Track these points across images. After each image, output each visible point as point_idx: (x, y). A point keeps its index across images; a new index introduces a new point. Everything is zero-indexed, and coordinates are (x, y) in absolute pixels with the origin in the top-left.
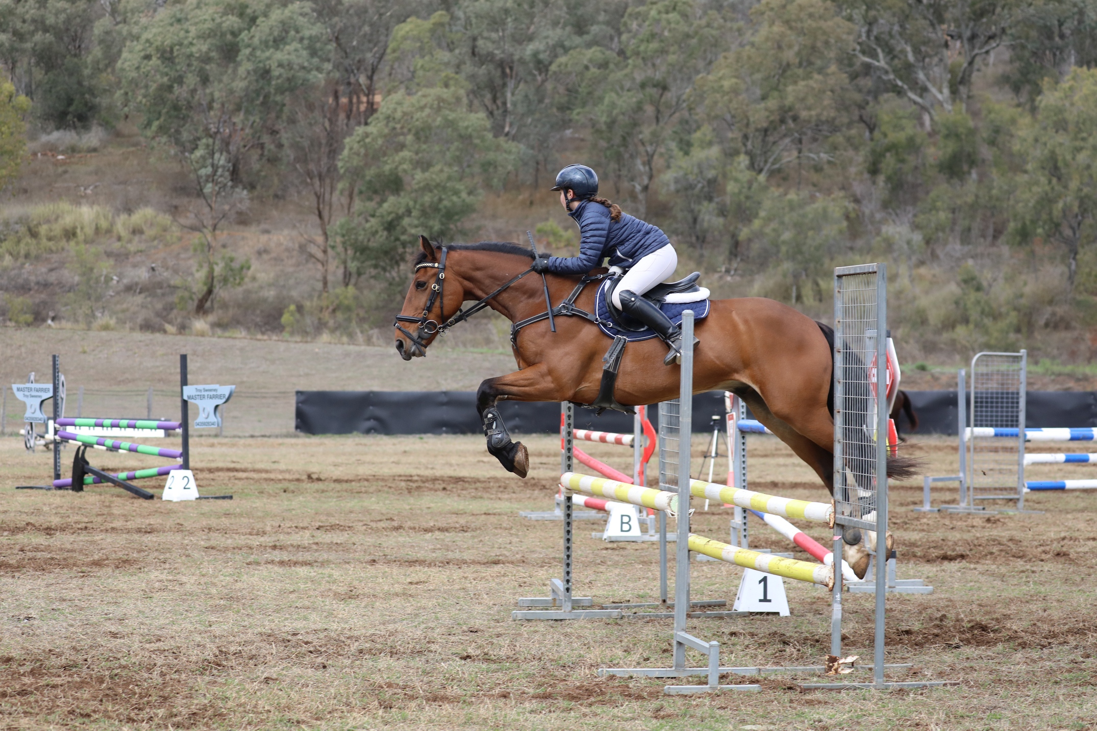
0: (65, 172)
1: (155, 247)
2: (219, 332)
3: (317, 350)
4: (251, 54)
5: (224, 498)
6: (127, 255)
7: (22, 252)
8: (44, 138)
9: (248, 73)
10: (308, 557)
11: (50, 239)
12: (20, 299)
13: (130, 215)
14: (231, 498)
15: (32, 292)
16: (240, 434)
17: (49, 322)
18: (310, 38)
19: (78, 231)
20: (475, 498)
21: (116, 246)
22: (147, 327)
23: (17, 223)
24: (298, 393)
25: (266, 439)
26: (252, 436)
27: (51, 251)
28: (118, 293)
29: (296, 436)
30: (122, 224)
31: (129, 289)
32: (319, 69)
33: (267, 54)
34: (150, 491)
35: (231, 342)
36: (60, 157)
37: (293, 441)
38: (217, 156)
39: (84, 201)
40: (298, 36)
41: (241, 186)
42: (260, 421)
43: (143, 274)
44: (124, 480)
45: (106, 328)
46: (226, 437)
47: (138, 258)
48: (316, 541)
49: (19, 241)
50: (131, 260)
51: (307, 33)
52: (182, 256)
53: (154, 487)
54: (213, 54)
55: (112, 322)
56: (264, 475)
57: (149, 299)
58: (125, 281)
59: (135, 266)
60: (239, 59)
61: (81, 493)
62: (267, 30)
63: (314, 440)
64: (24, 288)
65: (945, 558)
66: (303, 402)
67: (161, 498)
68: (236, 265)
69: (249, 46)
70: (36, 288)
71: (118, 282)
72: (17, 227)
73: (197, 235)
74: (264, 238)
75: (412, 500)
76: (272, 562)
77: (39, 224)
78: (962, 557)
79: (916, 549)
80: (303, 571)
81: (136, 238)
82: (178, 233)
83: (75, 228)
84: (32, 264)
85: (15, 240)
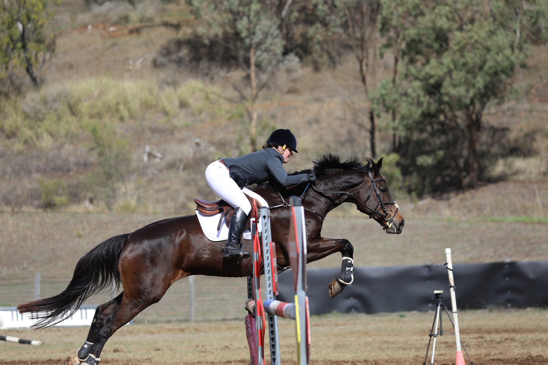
0: (113, 45)
1: (202, 121)
6: (172, 131)
7: (62, 132)
8: (96, 9)
11: (92, 116)
12: (56, 180)
13: (175, 89)
15: (71, 174)
17: (87, 203)
19: (122, 107)
21: (161, 121)
23: (55, 101)
28: (160, 171)
31: (171, 166)
36: (112, 29)
39: (127, 75)
43: (188, 150)
47: (184, 134)
49: (59, 118)
50: (177, 135)
57: (193, 176)
58: (169, 158)
59: (181, 141)
64: (62, 170)
70: (75, 168)
71: (161, 159)
72: (56, 105)
74: (314, 107)
81: (183, 112)
82: (226, 106)
83: (118, 104)
84: (72, 143)
85: (55, 118)
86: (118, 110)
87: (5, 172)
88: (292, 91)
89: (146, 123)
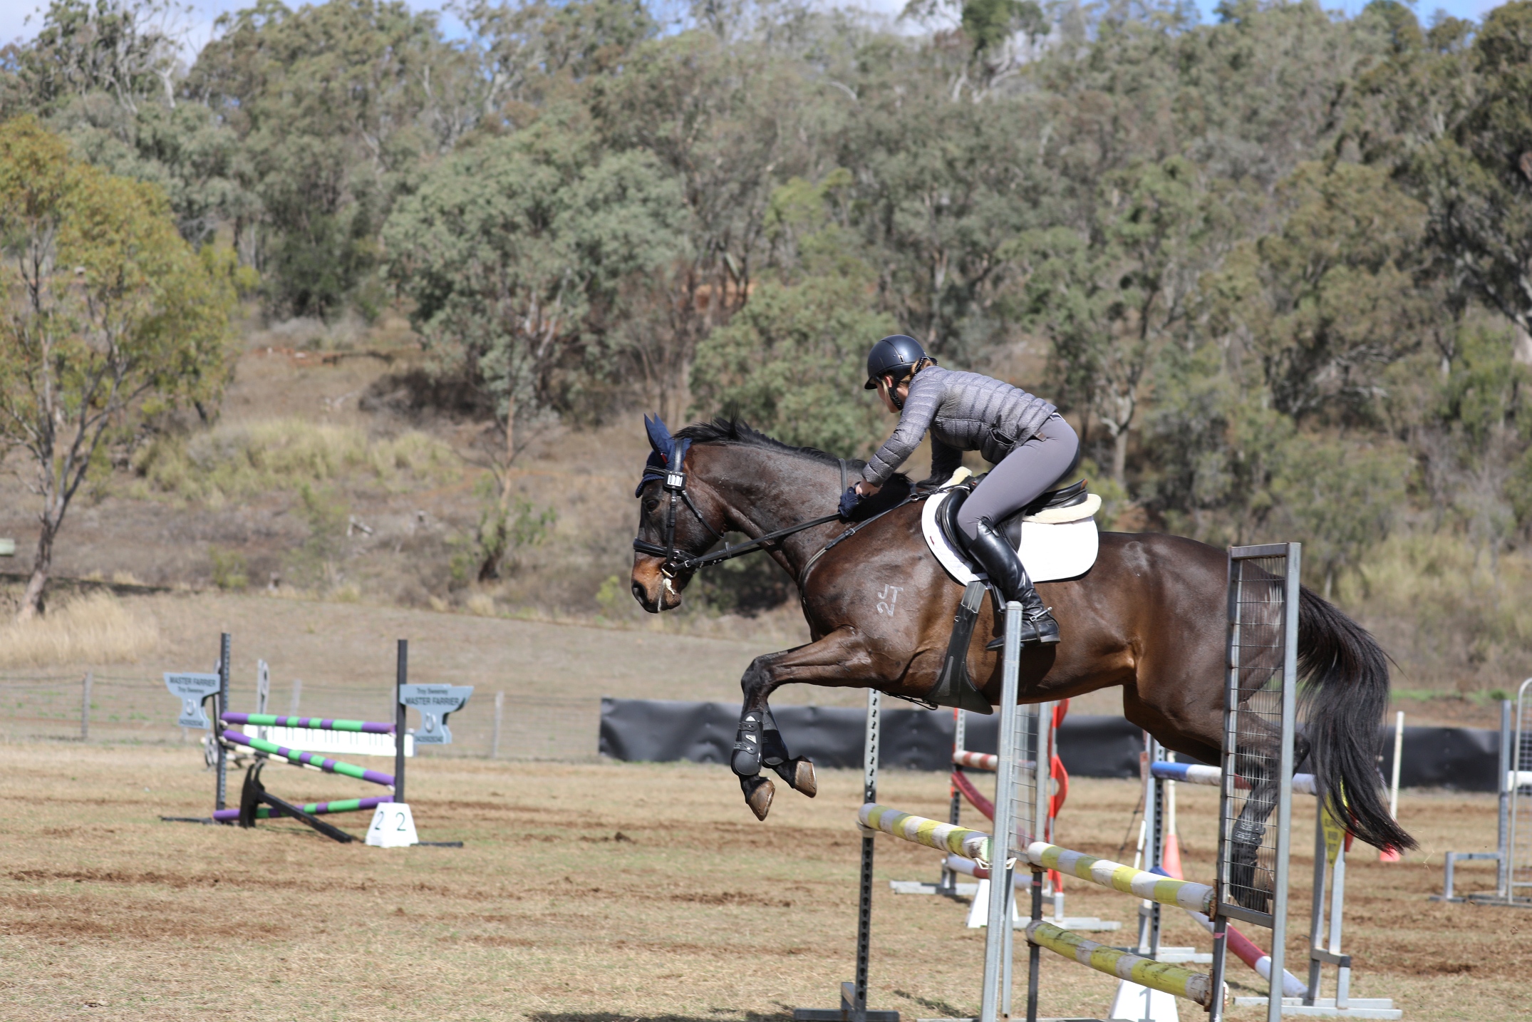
0: (304, 377)
1: (426, 488)
2: (505, 609)
3: (640, 641)
4: (572, 219)
5: (450, 845)
6: (385, 497)
7: (238, 488)
8: (278, 327)
9: (569, 246)
10: (529, 933)
11: (278, 470)
12: (232, 552)
13: (391, 440)
14: (460, 845)
15: (248, 544)
16: (521, 756)
17: (271, 586)
18: (658, 200)
19: (318, 460)
20: (810, 858)
21: (370, 483)
22: (408, 599)
23: (230, 446)
24: (607, 701)
25: (555, 765)
26: (537, 760)
27: (280, 488)
28: (370, 550)
29: (599, 762)
30: (382, 453)
31: (385, 545)
32: (668, 245)
33: (596, 219)
34: (350, 831)
35: (519, 625)
36: (300, 355)
37: (594, 768)
38: (517, 362)
39: (325, 418)
40: (641, 195)
41: (548, 407)
42: (551, 739)
43: (407, 526)
44: (311, 813)
45: (347, 599)
46: (500, 759)
47: (401, 503)
48: (554, 910)
49: (235, 470)
50: (392, 503)
51: (654, 192)
52: (464, 501)
53: (354, 826)
54: (521, 219)
55: (355, 590)
56: (526, 816)
57: (413, 560)
58: (381, 534)
59: (396, 512)
60: (554, 226)
61: (251, 830)
62: (595, 186)
63: (623, 768)
64: (238, 539)
65: (1445, 969)
66: (611, 714)
67: (363, 841)
68: (534, 516)
69: (568, 207)
70: (254, 538)
71: (371, 534)
72: (232, 452)
73: (484, 471)
74: (579, 481)
75: (717, 859)
76: (476, 939)
77: (263, 448)
78: (1468, 968)
79: (1406, 956)
80: (511, 953)
81: (400, 474)
82: (459, 470)
83: (314, 455)
84: (250, 504)
85: (229, 469)
86: (312, 464)
87: (160, 536)
88: (546, 456)
89: (350, 485)
